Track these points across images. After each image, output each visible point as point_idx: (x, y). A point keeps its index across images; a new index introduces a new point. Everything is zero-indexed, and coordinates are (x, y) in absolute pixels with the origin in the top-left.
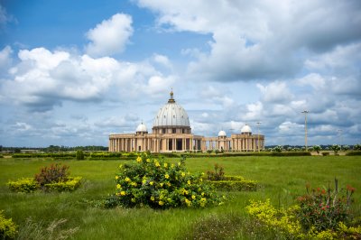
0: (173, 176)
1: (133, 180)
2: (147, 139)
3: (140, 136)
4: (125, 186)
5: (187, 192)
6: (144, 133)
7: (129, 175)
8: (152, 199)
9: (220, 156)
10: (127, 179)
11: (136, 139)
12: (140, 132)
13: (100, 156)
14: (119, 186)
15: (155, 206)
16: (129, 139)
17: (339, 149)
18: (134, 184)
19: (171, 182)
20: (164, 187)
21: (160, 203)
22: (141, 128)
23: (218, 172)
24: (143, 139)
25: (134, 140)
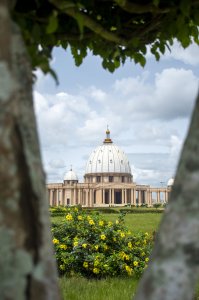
0: (110, 236)
1: (62, 242)
2: (77, 189)
3: (68, 186)
5: (128, 257)
6: (74, 181)
7: (57, 236)
8: (86, 265)
10: (55, 241)
11: (64, 190)
12: (68, 181)
15: (88, 274)
16: (55, 190)
18: (63, 246)
19: (108, 244)
20: (100, 250)
21: (95, 270)
24: (73, 190)
25: (61, 190)
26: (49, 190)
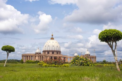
2: (40, 56)
3: (37, 55)
11: (35, 56)
12: (37, 53)
25: (34, 57)
26: (30, 56)
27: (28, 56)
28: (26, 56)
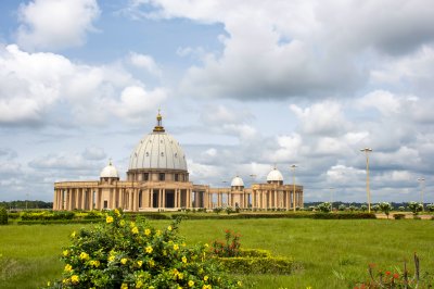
0: (159, 248)
1: (93, 257)
2: (117, 189)
3: (106, 185)
4: (80, 267)
5: (181, 276)
6: (113, 179)
7: (87, 248)
8: (125, 287)
9: (235, 218)
10: (84, 255)
11: (100, 189)
12: (106, 179)
13: (37, 218)
14: (68, 268)
17: (420, 209)
18: (94, 263)
19: (156, 259)
20: (145, 267)
22: (108, 172)
23: (231, 243)
24: (112, 189)
25: (97, 191)
26: (81, 189)
27: (74, 190)
28: (68, 190)
